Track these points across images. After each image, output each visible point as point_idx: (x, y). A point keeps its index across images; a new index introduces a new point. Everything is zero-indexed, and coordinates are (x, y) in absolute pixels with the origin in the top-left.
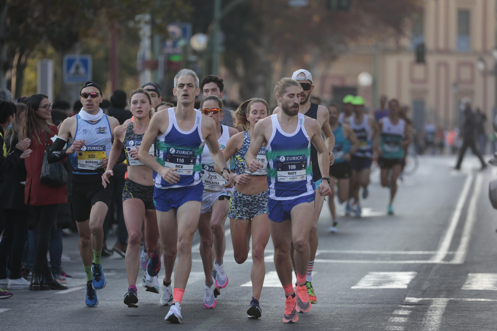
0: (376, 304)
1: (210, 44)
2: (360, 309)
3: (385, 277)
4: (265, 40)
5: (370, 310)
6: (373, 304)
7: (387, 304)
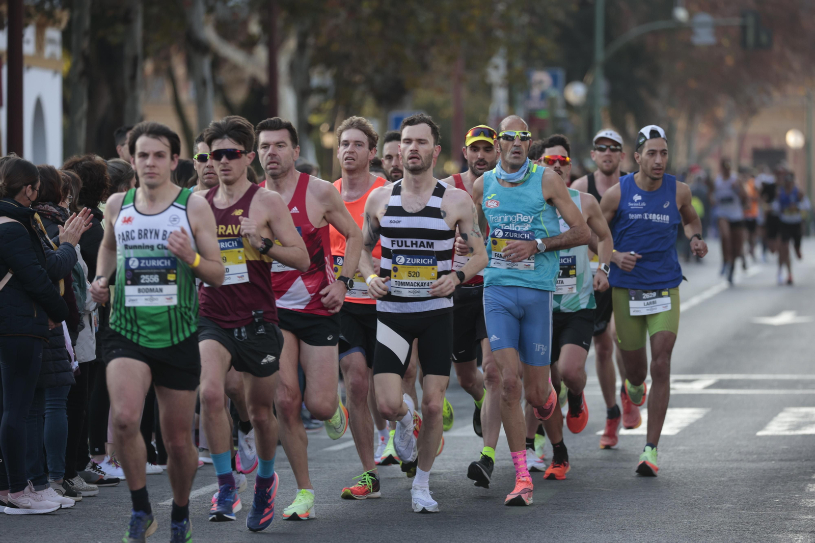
0: (790, 460)
1: (590, 96)
2: (764, 470)
3: (807, 415)
4: (664, 90)
5: (779, 472)
6: (786, 460)
7: (806, 460)
